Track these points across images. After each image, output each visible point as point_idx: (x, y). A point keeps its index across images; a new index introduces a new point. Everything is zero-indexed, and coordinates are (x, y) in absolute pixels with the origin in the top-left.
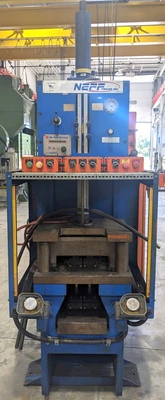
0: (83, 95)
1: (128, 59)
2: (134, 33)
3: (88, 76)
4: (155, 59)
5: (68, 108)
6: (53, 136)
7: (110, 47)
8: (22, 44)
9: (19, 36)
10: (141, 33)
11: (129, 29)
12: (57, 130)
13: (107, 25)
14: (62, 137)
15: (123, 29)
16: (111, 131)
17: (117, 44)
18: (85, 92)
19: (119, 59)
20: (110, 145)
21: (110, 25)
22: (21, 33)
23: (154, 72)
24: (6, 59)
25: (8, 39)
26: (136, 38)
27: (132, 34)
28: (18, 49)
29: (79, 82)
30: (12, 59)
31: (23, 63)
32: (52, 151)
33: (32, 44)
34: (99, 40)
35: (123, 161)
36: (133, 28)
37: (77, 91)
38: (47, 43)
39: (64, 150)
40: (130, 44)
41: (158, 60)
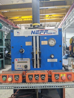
0: (36, 37)
1: (48, 23)
2: (50, 17)
3: (38, 27)
4: (55, 23)
5: (28, 44)
6: (20, 59)
7: (44, 20)
8: (21, 20)
9: (20, 18)
10: (52, 16)
11: (49, 16)
12: (22, 56)
13: (43, 15)
14: (25, 59)
15: (47, 15)
16: (53, 56)
17: (46, 19)
18: (37, 35)
19: (46, 23)
20: (52, 63)
21: (44, 15)
22: (21, 17)
23: (55, 26)
24: (17, 24)
25: (18, 19)
26: (50, 18)
27: (49, 17)
28: (20, 21)
29: (34, 30)
30: (19, 24)
31: (22, 25)
32: (19, 67)
33: (24, 20)
34: (41, 18)
35: (61, 75)
36: (50, 15)
37: (33, 35)
38: (27, 20)
39: (26, 67)
40: (49, 19)
41: (56, 23)
